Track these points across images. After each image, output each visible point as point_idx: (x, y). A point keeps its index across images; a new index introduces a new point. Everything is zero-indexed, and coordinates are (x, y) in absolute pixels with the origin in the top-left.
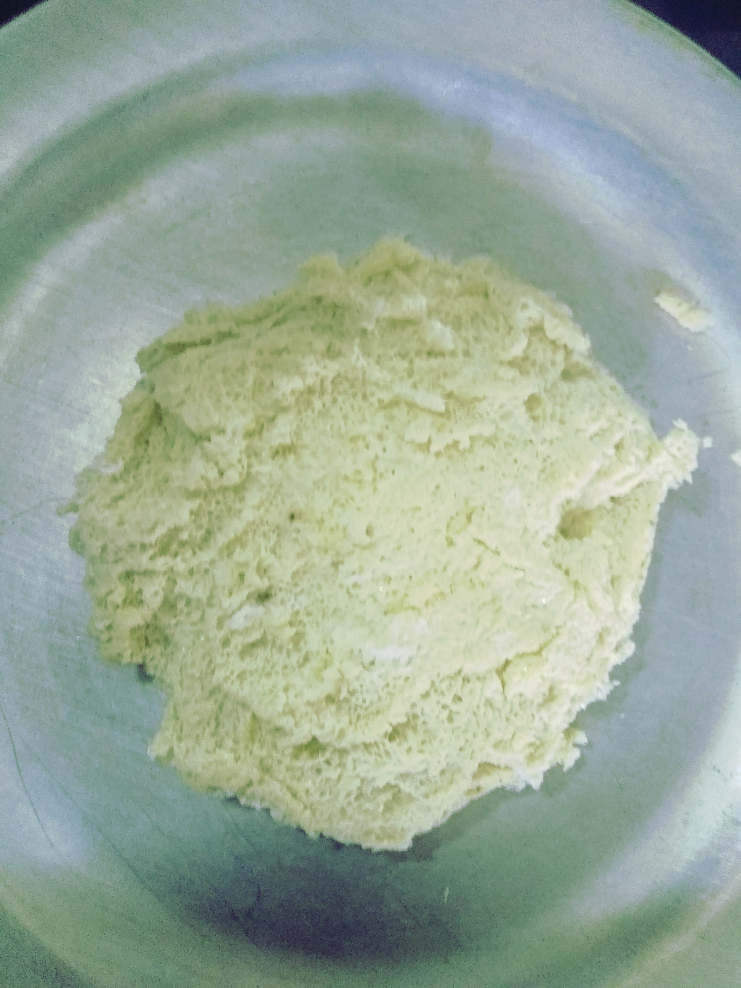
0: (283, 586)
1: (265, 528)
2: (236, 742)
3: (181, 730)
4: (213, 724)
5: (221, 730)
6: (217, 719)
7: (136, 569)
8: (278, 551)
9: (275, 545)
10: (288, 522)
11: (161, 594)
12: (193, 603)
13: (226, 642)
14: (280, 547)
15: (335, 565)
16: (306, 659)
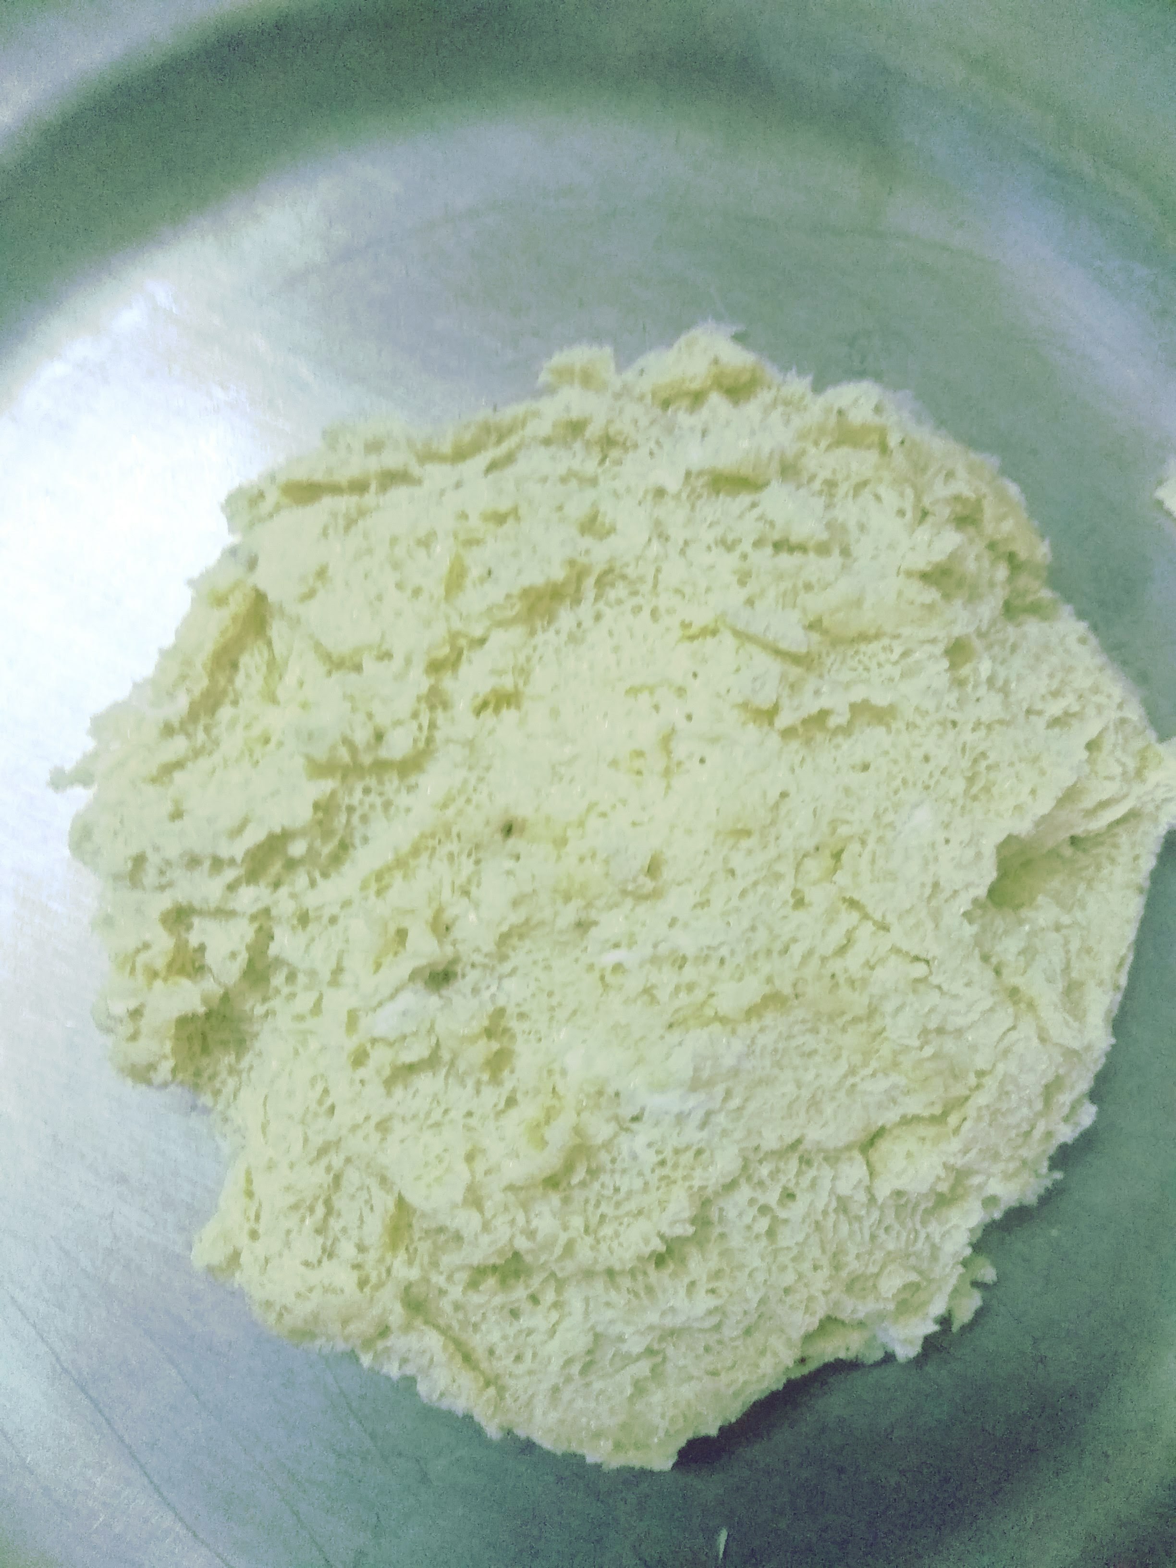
0: (478, 958)
1: (453, 846)
2: (361, 1248)
3: (257, 1218)
4: (320, 1210)
5: (335, 1225)
6: (328, 1203)
7: (197, 904)
8: (473, 890)
9: (469, 881)
10: (498, 837)
11: (243, 957)
12: (302, 979)
13: (359, 1058)
14: (479, 885)
15: (582, 926)
16: (511, 1102)
